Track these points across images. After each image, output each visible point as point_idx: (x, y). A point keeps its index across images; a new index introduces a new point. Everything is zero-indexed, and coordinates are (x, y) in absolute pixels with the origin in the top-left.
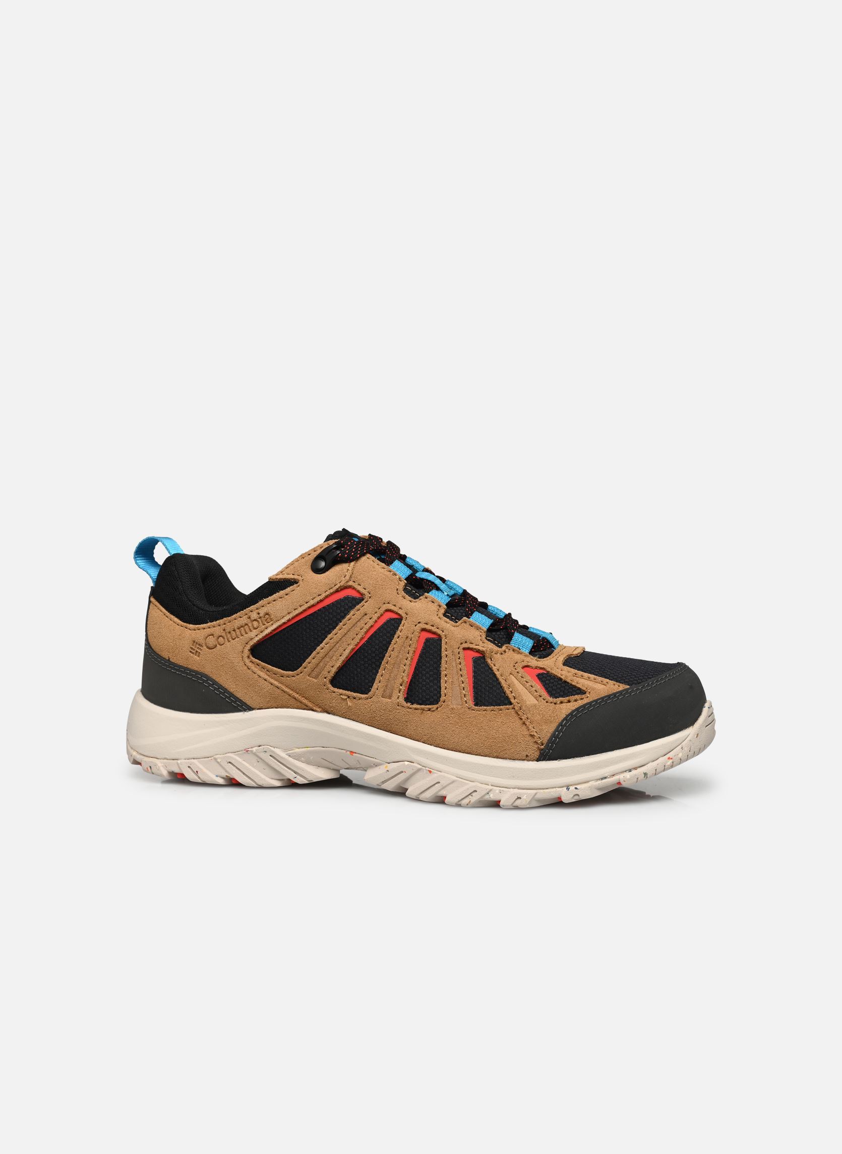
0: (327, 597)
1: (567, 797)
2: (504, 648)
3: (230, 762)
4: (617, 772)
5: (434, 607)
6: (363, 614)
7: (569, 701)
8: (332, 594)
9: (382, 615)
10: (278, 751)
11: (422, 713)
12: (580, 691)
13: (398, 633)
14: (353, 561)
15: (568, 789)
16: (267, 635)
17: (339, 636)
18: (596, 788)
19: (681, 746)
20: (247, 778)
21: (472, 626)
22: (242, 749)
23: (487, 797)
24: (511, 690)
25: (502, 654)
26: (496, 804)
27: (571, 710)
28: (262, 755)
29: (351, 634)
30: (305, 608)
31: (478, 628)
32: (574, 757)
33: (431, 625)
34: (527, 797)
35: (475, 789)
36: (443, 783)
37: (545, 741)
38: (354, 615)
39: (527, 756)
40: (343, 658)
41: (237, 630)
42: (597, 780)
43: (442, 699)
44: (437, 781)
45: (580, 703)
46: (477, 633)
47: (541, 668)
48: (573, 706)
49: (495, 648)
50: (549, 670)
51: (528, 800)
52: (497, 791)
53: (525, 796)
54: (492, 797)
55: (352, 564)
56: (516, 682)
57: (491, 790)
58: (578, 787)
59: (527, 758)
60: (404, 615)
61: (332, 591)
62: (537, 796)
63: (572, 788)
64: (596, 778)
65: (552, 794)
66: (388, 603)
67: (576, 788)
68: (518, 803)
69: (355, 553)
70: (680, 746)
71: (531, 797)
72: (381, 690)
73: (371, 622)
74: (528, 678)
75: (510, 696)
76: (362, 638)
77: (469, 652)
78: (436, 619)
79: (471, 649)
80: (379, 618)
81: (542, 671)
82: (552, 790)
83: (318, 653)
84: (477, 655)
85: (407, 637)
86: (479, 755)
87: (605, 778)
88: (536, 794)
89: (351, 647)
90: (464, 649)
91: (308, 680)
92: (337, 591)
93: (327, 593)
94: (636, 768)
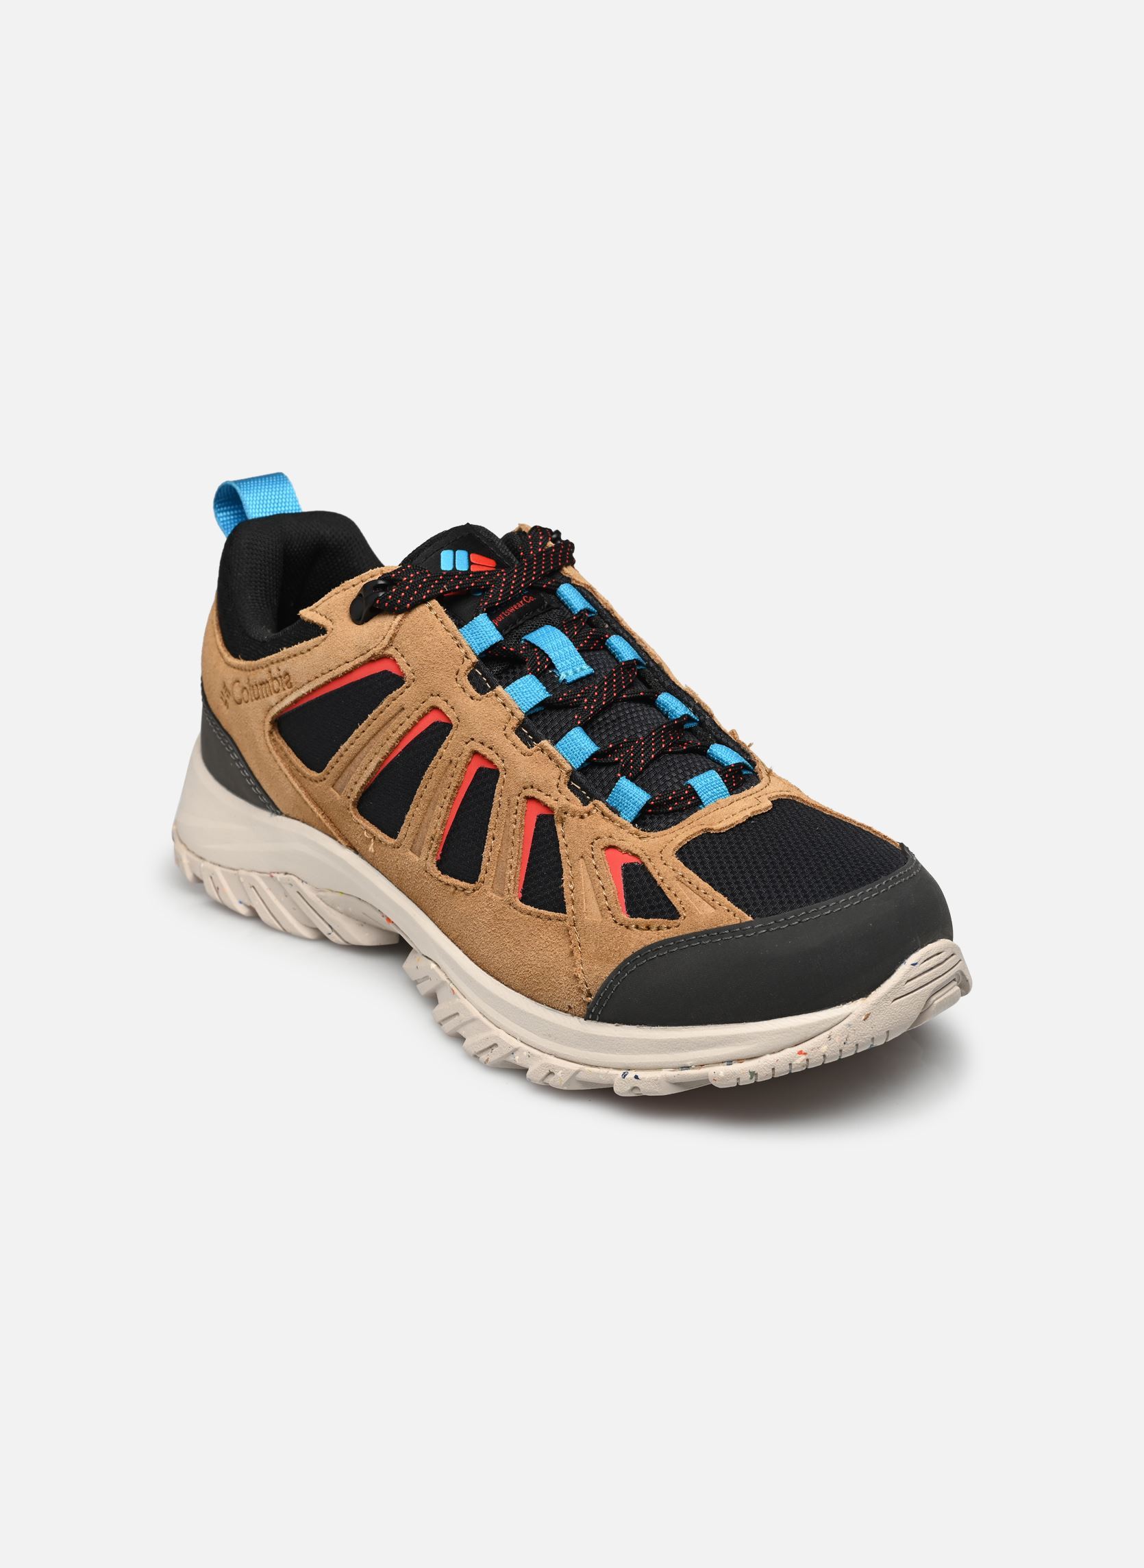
0: (355, 668)
1: (621, 1089)
2: (590, 805)
3: (254, 887)
4: (708, 1063)
5: (502, 714)
6: (399, 709)
7: (648, 928)
8: (364, 664)
9: (425, 715)
10: (305, 889)
11: (454, 893)
12: (671, 913)
13: (441, 750)
14: (400, 613)
15: (624, 1076)
16: (287, 707)
17: (365, 736)
18: (667, 1082)
19: (828, 1033)
20: (272, 918)
21: (551, 759)
22: (268, 871)
23: (511, 1059)
24: (571, 887)
25: (582, 817)
26: (522, 1071)
27: (643, 946)
28: (288, 888)
29: (381, 737)
30: (327, 680)
31: (559, 765)
32: (640, 1024)
33: (489, 748)
34: (564, 1071)
35: (496, 1042)
36: (463, 1017)
37: (594, 991)
38: (389, 705)
39: (570, 1007)
40: (367, 773)
41: (259, 687)
42: (675, 1068)
43: (481, 877)
44: (455, 1012)
45: (665, 934)
46: (556, 772)
47: (634, 855)
48: (652, 937)
49: (576, 804)
50: (645, 860)
51: (565, 1080)
52: (525, 1053)
53: (561, 1072)
54: (517, 1059)
55: (399, 617)
56: (584, 873)
57: (516, 1050)
58: (640, 1074)
59: (569, 1011)
60: (454, 722)
61: (362, 659)
62: (581, 1076)
63: (631, 1074)
64: (671, 1065)
65: (600, 1076)
66: (438, 695)
67: (636, 1077)
68: (551, 1081)
69: (405, 600)
70: (826, 1034)
71: (570, 1075)
72: (409, 839)
73: (408, 724)
74: (605, 870)
75: (568, 896)
76: (393, 748)
77: (533, 805)
78: (497, 737)
79: (538, 801)
80: (420, 719)
81: (634, 860)
82: (605, 1071)
83: (342, 756)
84: (545, 812)
85: (451, 761)
86: (509, 987)
87: (688, 1068)
88: (577, 1072)
89: (378, 758)
90: (528, 798)
91: (331, 793)
92: (371, 661)
93: (357, 662)
94: (740, 1060)
